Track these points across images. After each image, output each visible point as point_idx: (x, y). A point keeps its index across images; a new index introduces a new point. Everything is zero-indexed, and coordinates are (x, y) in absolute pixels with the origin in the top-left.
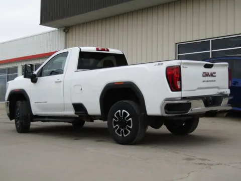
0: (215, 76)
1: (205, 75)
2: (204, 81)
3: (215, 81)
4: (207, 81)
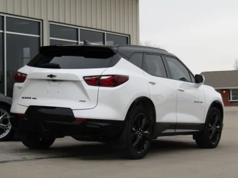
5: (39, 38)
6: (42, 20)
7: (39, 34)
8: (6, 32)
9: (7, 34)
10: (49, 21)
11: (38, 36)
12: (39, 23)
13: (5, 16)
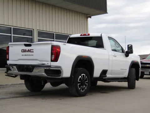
0: (33, 52)
1: (24, 51)
2: (23, 55)
3: (33, 55)
4: (26, 55)
5: (32, 38)
6: (33, 30)
7: (32, 36)
8: (12, 35)
9: (13, 36)
10: (37, 30)
11: (31, 37)
12: (32, 31)
13: (12, 27)
